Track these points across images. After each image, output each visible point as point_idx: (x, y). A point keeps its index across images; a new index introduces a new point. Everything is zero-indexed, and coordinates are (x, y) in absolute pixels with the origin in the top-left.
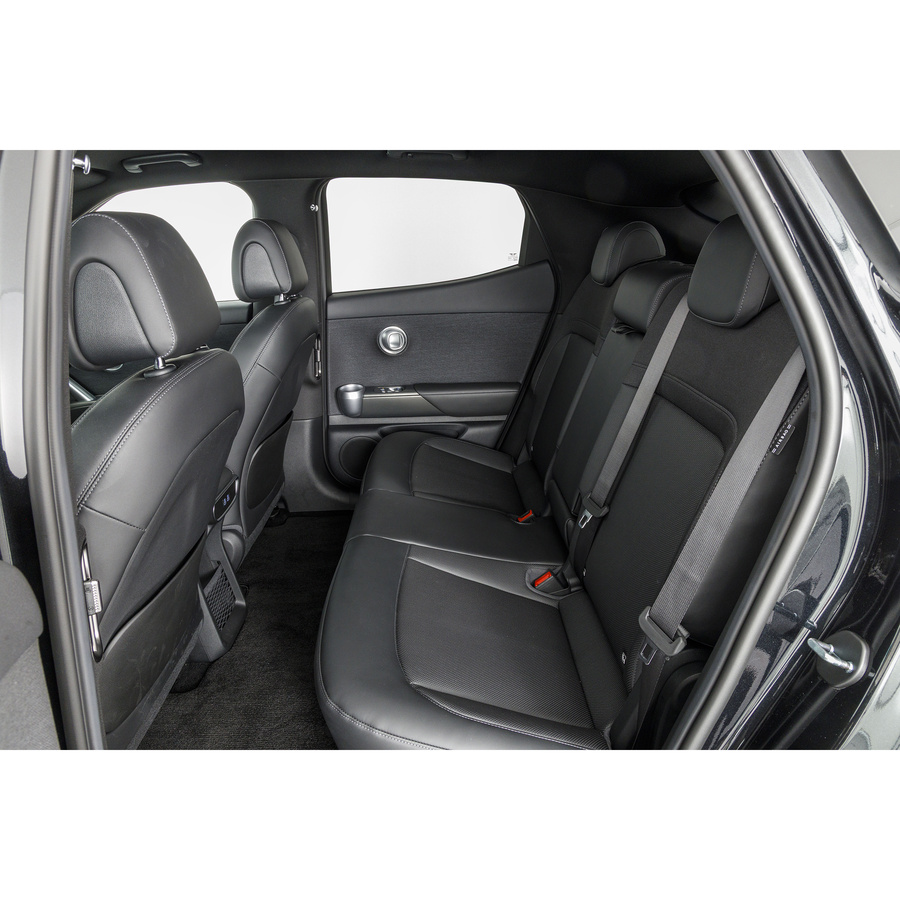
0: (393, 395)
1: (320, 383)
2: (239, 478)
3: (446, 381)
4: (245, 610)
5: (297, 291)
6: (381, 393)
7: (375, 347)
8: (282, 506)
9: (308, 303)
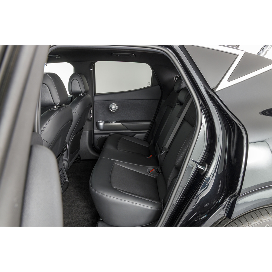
0: (113, 124)
1: (91, 120)
2: (68, 144)
3: (129, 120)
4: (68, 183)
5: (86, 92)
6: (110, 123)
7: (108, 109)
8: (79, 158)
9: (89, 96)
